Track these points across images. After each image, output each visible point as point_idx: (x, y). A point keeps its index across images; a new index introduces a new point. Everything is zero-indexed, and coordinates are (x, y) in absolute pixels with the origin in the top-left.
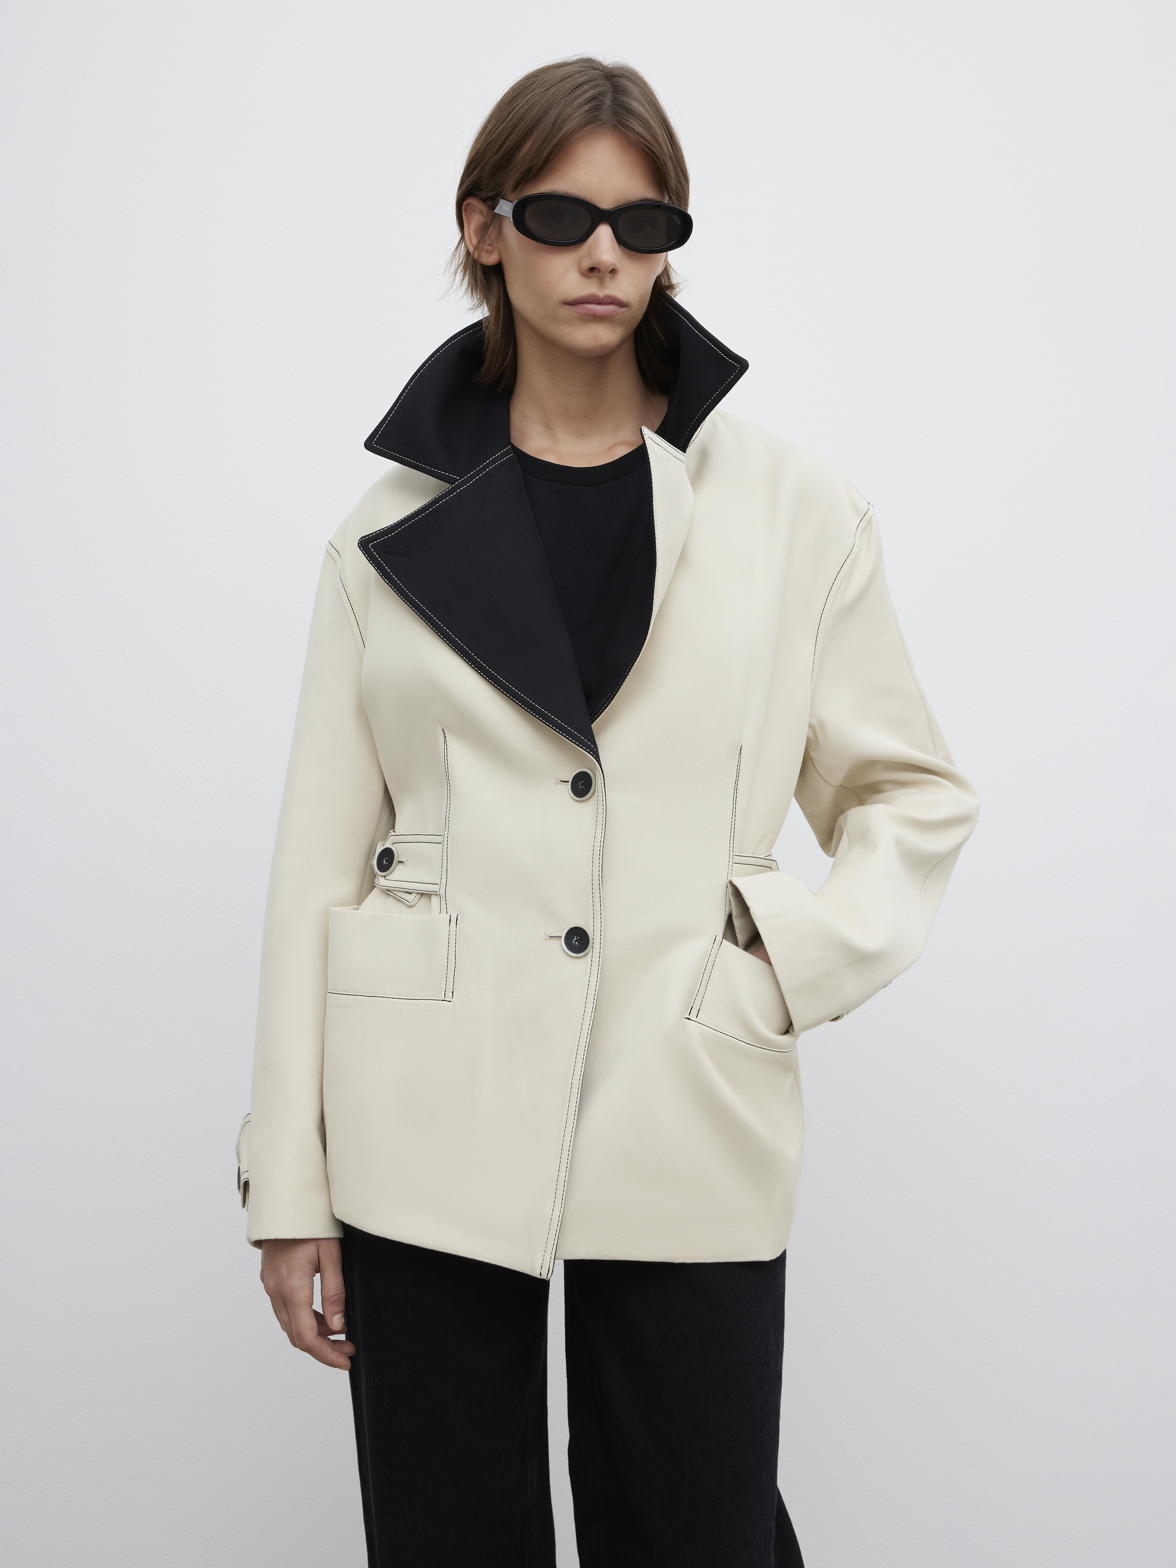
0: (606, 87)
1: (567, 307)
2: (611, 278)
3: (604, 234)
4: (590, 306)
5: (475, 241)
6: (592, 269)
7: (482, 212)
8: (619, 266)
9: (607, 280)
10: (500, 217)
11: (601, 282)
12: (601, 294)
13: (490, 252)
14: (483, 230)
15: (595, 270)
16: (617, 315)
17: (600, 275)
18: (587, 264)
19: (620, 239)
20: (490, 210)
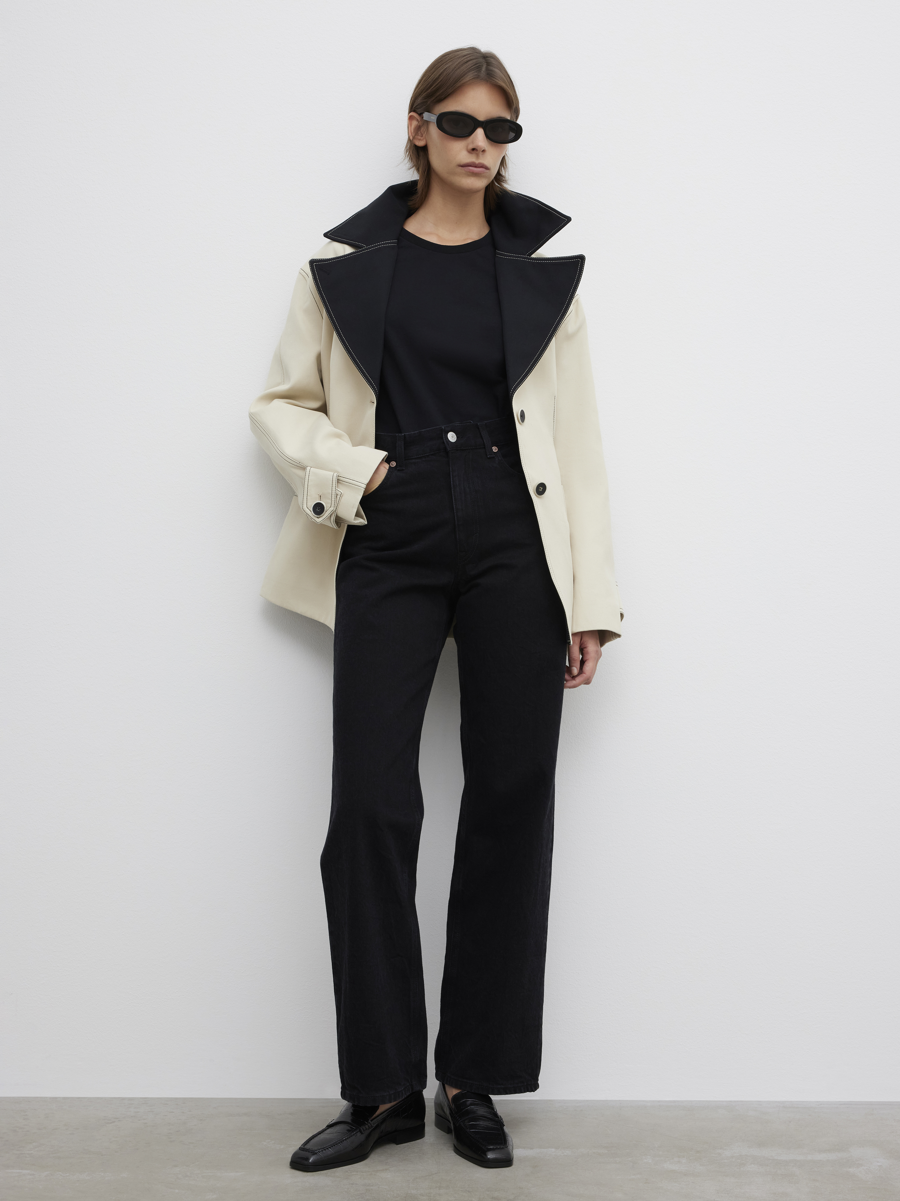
0: (482, 61)
1: (460, 168)
2: (482, 154)
3: (480, 133)
4: (471, 168)
5: (414, 135)
6: (473, 149)
7: (418, 120)
8: (486, 149)
9: (480, 155)
10: (427, 123)
11: (477, 156)
12: (477, 162)
13: (421, 140)
14: (418, 129)
15: (475, 150)
16: (485, 173)
17: (477, 152)
18: (471, 147)
19: (487, 136)
20: (423, 118)
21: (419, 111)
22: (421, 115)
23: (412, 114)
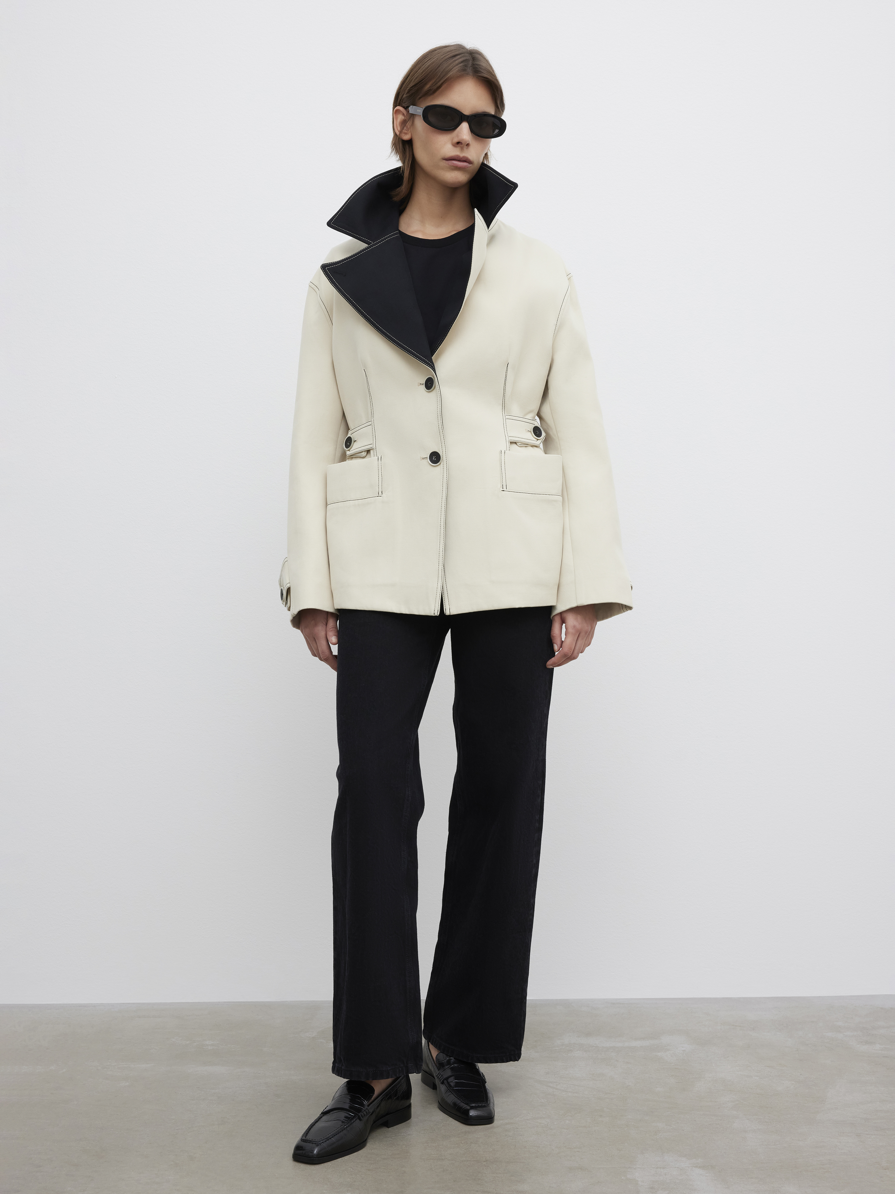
0: (468, 57)
1: (445, 161)
2: (467, 148)
3: (465, 127)
4: (454, 162)
5: (399, 129)
6: (458, 143)
7: (403, 114)
8: (471, 143)
9: (465, 149)
10: (413, 116)
11: (462, 149)
12: (462, 155)
13: (406, 134)
14: (404, 123)
15: (459, 143)
16: (467, 168)
17: (462, 146)
18: (456, 140)
19: (472, 130)
20: (409, 112)
21: (405, 105)
22: (406, 108)
23: (398, 108)
